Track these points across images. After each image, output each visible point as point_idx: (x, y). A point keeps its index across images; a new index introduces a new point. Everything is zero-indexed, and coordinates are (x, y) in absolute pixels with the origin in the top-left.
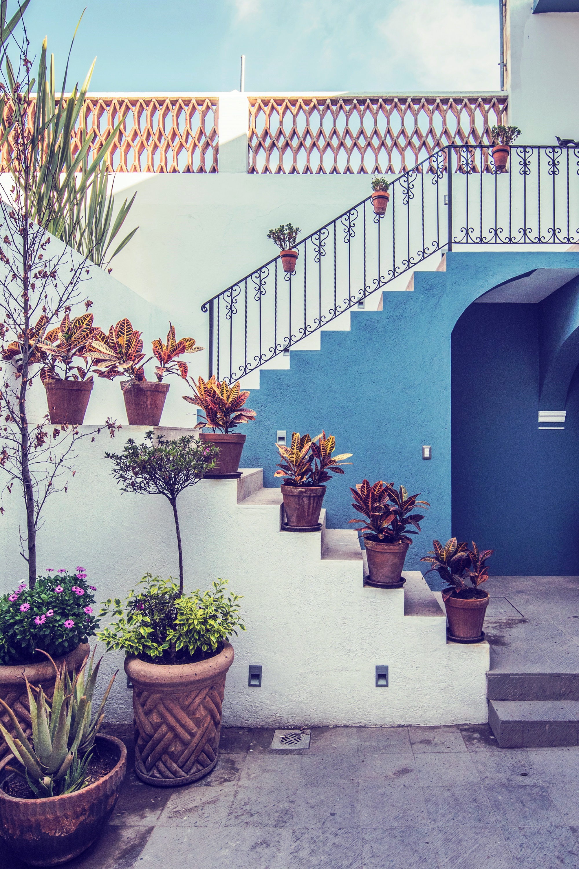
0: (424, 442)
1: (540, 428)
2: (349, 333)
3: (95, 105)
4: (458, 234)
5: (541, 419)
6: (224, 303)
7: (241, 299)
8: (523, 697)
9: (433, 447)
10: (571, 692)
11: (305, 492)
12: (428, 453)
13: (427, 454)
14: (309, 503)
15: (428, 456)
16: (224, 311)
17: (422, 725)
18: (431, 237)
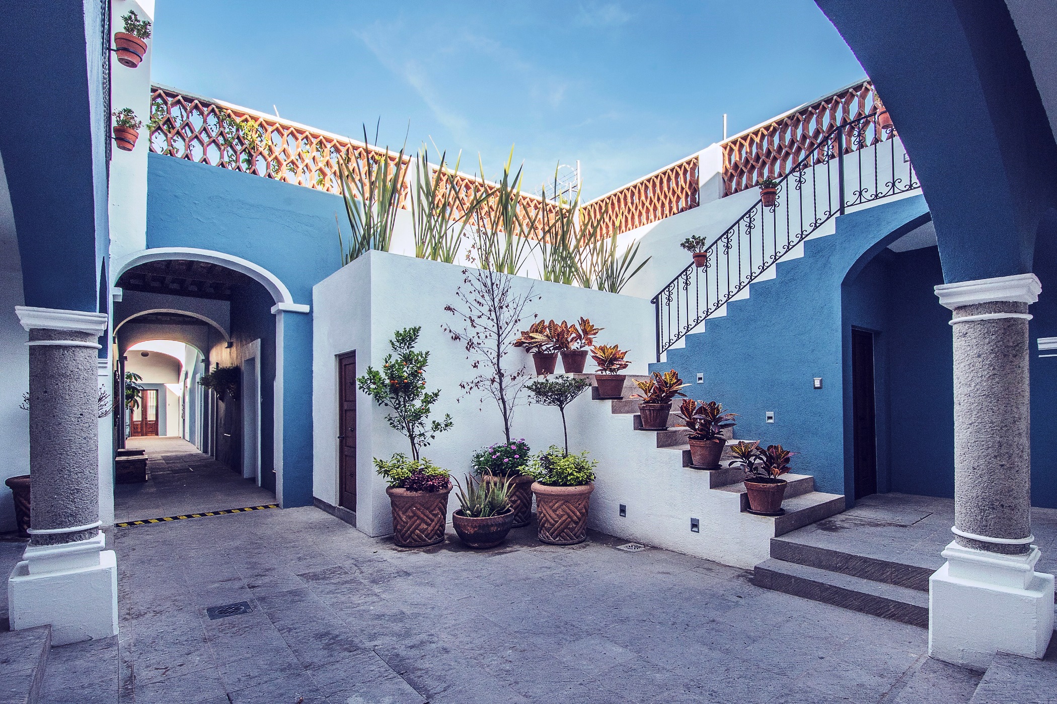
0: (814, 375)
1: (1040, 356)
2: (748, 300)
3: (628, 191)
4: (850, 198)
5: (1040, 347)
6: (664, 296)
7: (675, 291)
8: (800, 562)
9: (824, 379)
10: (847, 568)
11: (646, 407)
12: (819, 383)
13: (817, 384)
14: (650, 414)
15: (819, 386)
16: (665, 301)
17: (722, 563)
18: (822, 208)
